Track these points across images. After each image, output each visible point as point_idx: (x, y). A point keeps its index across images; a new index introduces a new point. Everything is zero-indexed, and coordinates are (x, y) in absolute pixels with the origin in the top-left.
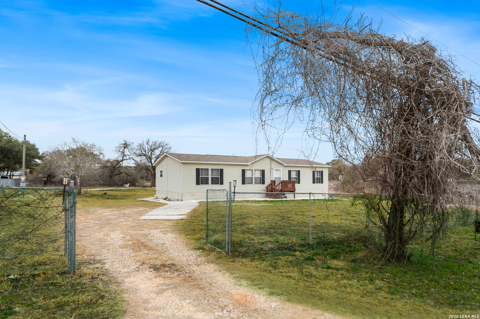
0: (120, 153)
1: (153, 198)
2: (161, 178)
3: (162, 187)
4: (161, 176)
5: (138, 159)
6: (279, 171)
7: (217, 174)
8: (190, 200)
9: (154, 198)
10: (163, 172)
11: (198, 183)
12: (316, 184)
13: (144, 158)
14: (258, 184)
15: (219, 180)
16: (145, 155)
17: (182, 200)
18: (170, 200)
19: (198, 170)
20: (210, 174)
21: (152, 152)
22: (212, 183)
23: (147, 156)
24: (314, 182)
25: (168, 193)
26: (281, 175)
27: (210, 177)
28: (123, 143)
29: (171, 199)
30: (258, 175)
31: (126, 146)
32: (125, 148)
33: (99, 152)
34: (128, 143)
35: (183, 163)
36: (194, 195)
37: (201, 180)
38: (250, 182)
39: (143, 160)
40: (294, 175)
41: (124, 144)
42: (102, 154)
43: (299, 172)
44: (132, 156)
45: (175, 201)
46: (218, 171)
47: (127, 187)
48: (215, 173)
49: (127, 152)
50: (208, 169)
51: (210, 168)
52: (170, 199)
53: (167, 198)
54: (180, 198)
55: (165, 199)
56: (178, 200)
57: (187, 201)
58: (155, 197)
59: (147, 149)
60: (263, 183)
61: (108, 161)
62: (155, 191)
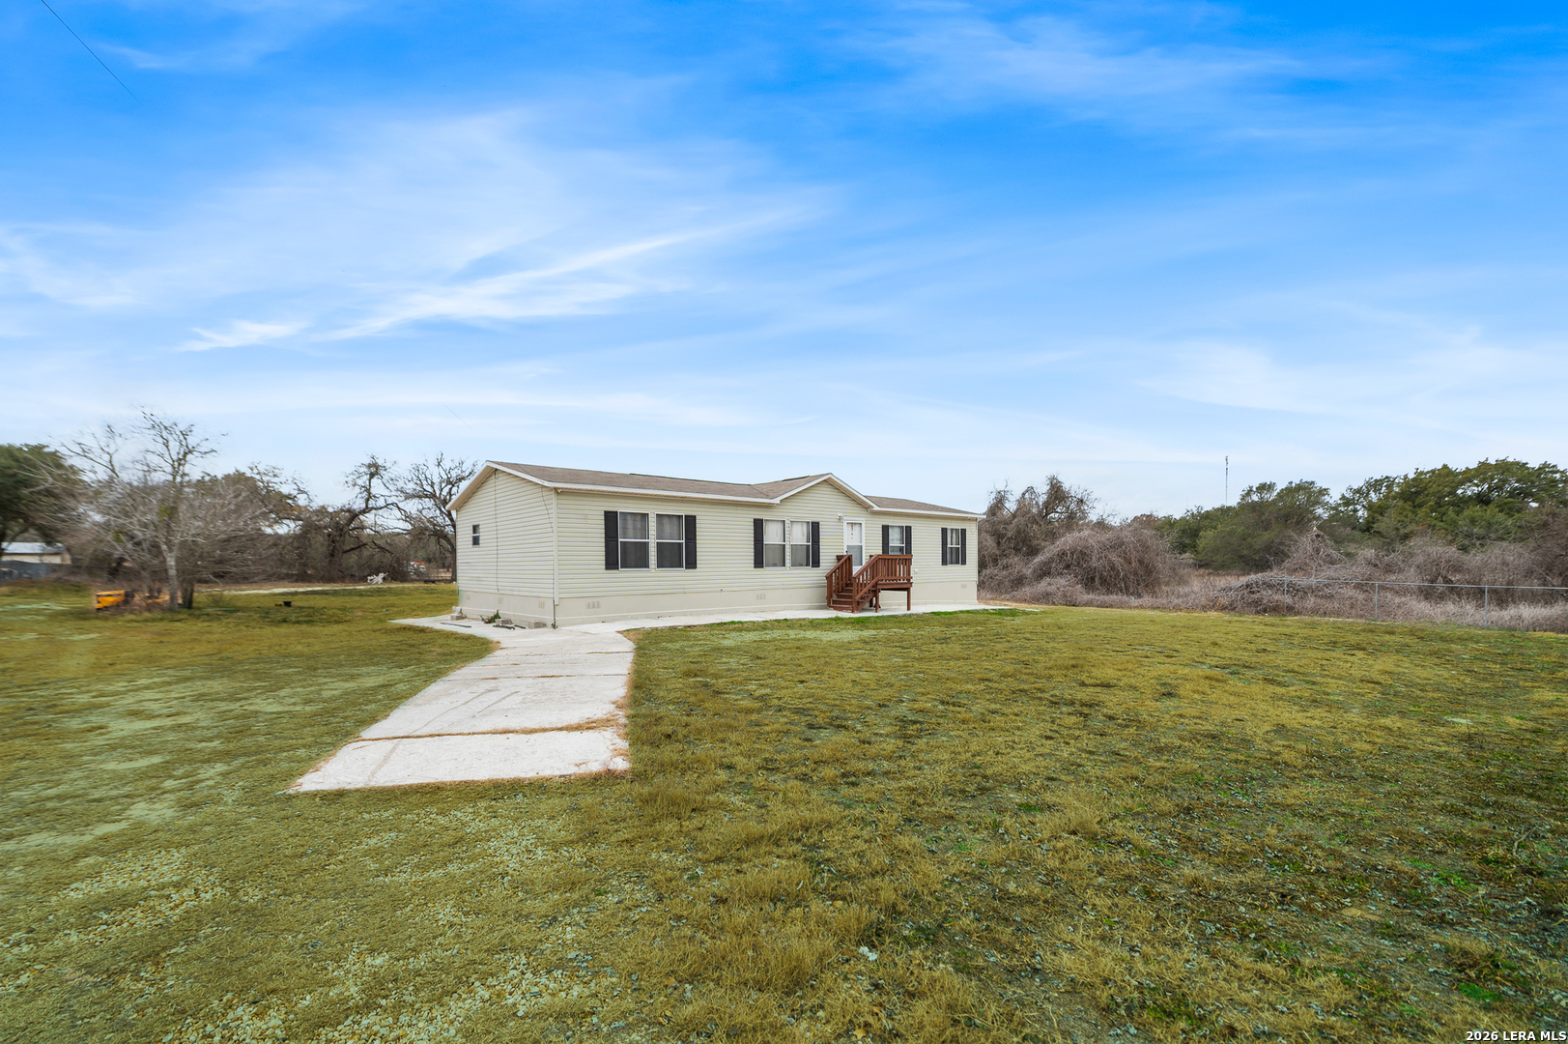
0: (359, 491)
1: (449, 617)
2: (476, 548)
3: (478, 579)
4: (476, 541)
5: (412, 507)
6: (856, 528)
7: (676, 532)
8: (583, 623)
9: (452, 618)
10: (482, 529)
11: (611, 563)
12: (950, 567)
13: (428, 503)
14: (801, 565)
15: (682, 553)
16: (433, 496)
17: (554, 626)
18: (507, 624)
19: (611, 518)
20: (655, 533)
21: (451, 489)
22: (660, 565)
23: (439, 498)
24: (944, 562)
25: (500, 601)
26: (864, 538)
27: (653, 542)
28: (368, 461)
29: (512, 619)
30: (799, 536)
31: (374, 470)
32: (372, 475)
33: (295, 487)
34: (380, 462)
35: (556, 489)
36: (599, 607)
37: (621, 553)
38: (778, 560)
39: (427, 509)
40: (895, 541)
41: (369, 466)
42: (306, 493)
43: (909, 529)
44: (394, 500)
45: (527, 630)
46: (680, 525)
47: (377, 583)
48: (668, 527)
49: (377, 486)
50: (645, 516)
51: (652, 510)
52: (508, 621)
53: (497, 616)
54: (549, 619)
55: (490, 621)
56: (539, 625)
57: (575, 628)
58: (456, 614)
59: (436, 480)
60: (816, 563)
61: (322, 511)
62: (455, 593)
